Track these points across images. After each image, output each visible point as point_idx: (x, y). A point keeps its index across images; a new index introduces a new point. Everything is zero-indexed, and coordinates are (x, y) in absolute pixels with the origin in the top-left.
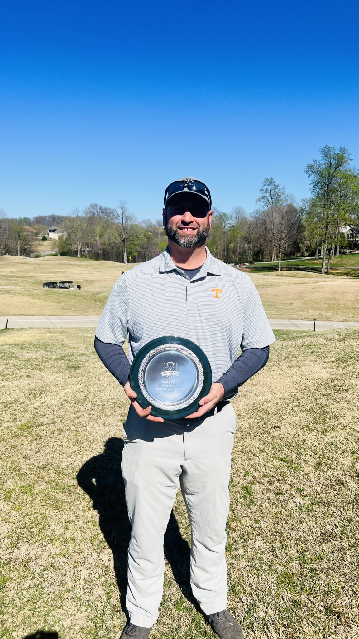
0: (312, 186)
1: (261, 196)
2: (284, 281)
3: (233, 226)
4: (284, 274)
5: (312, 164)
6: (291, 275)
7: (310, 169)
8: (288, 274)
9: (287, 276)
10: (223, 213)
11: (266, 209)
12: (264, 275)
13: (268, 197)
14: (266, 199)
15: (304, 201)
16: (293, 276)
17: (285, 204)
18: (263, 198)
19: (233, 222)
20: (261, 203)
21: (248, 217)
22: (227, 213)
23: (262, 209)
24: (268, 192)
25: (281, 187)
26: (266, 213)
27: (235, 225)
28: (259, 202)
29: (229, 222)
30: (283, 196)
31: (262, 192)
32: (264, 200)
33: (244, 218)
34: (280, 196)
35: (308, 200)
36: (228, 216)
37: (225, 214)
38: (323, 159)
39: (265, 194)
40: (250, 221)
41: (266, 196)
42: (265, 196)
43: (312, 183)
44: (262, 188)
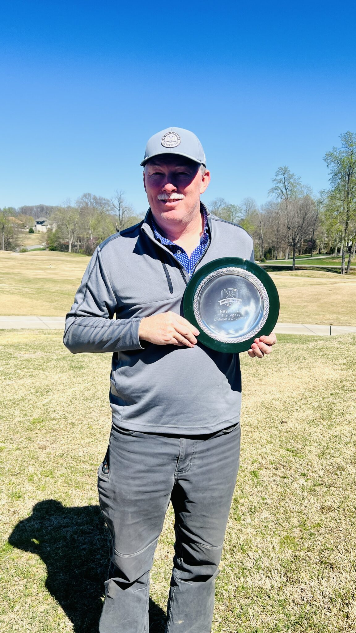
0: (331, 176)
1: (274, 186)
2: (299, 281)
3: (242, 220)
4: (299, 274)
5: (332, 152)
6: (307, 274)
7: (329, 157)
8: (303, 274)
9: (302, 276)
10: (231, 205)
11: (280, 201)
12: (276, 274)
13: (282, 188)
14: (279, 190)
15: (321, 192)
16: (309, 276)
17: (301, 196)
18: (276, 189)
19: (242, 215)
20: (274, 195)
21: (260, 209)
22: (236, 205)
23: (275, 201)
24: (282, 182)
25: (296, 177)
26: (279, 205)
27: (244, 218)
28: (271, 193)
29: (237, 215)
30: (298, 187)
31: (275, 182)
32: (277, 191)
33: (255, 211)
34: (294, 187)
35: (326, 191)
36: (236, 208)
37: (234, 206)
38: (343, 146)
39: (279, 184)
40: (261, 214)
41: (280, 186)
42: (278, 187)
43: (331, 173)
44: (275, 177)
